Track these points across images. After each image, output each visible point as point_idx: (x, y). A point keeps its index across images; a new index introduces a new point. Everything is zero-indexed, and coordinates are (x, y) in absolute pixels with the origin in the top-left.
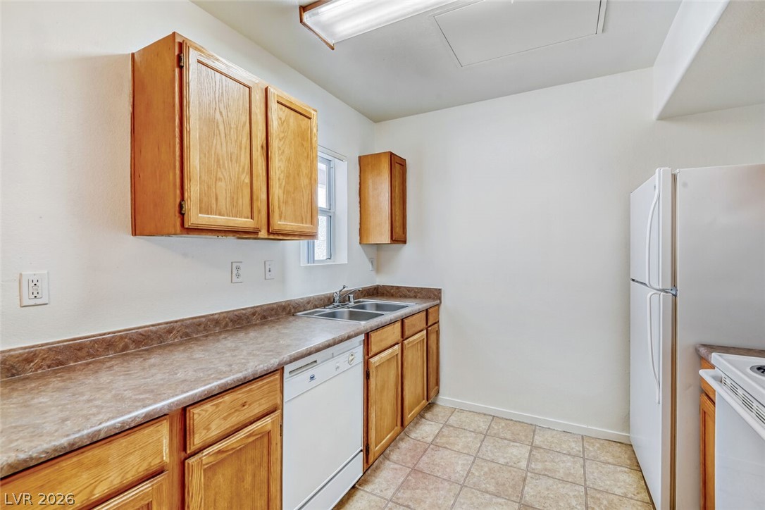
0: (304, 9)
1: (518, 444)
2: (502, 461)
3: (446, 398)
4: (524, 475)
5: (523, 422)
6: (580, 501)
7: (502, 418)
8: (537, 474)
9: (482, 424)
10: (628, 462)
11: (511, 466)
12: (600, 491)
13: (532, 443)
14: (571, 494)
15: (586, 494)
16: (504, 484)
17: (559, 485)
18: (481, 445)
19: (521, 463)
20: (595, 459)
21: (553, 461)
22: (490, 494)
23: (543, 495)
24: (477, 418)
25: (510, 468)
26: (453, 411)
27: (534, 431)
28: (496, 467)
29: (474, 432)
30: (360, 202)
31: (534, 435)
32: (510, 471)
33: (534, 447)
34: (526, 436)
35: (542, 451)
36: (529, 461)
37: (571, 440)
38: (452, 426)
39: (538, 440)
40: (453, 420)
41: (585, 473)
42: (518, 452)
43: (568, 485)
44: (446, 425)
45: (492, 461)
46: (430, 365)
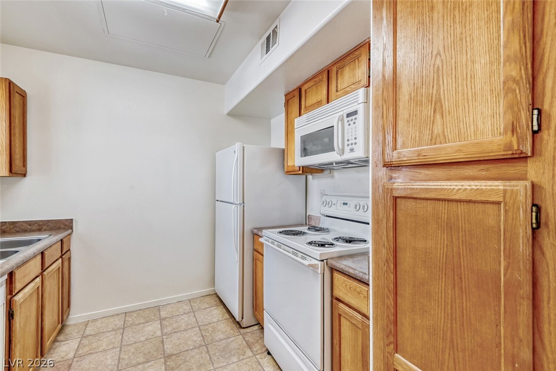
1: (151, 323)
2: (143, 339)
3: (76, 316)
4: (161, 339)
5: (149, 308)
6: (198, 335)
7: (133, 312)
8: (169, 335)
9: (119, 322)
10: (215, 303)
11: (151, 339)
12: (206, 325)
13: (160, 318)
14: (192, 334)
15: (200, 330)
16: (150, 352)
17: (185, 333)
18: (122, 337)
19: (157, 333)
20: (199, 309)
21: (176, 322)
22: (141, 364)
23: (177, 344)
24: (111, 320)
25: (150, 341)
26: (86, 324)
27: (159, 310)
28: (140, 345)
29: (113, 330)
31: (160, 312)
32: (151, 342)
33: (162, 320)
34: (155, 315)
35: (168, 319)
36: (162, 329)
37: (183, 305)
38: (90, 335)
39: (163, 314)
40: (89, 331)
41: (196, 320)
42: (153, 328)
43: (190, 330)
44: (84, 337)
45: (136, 343)
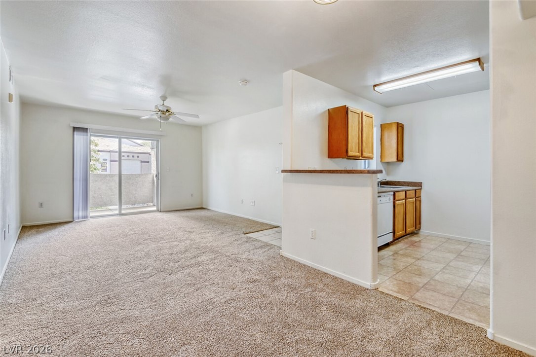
0: (375, 86)
3: (424, 231)
24: (441, 238)
29: (439, 241)
30: (381, 144)
40: (428, 238)
46: (417, 214)
